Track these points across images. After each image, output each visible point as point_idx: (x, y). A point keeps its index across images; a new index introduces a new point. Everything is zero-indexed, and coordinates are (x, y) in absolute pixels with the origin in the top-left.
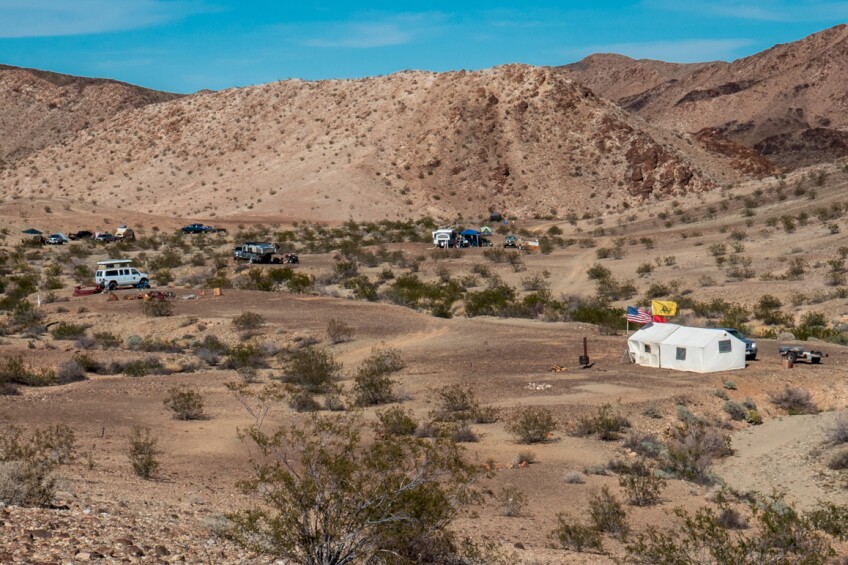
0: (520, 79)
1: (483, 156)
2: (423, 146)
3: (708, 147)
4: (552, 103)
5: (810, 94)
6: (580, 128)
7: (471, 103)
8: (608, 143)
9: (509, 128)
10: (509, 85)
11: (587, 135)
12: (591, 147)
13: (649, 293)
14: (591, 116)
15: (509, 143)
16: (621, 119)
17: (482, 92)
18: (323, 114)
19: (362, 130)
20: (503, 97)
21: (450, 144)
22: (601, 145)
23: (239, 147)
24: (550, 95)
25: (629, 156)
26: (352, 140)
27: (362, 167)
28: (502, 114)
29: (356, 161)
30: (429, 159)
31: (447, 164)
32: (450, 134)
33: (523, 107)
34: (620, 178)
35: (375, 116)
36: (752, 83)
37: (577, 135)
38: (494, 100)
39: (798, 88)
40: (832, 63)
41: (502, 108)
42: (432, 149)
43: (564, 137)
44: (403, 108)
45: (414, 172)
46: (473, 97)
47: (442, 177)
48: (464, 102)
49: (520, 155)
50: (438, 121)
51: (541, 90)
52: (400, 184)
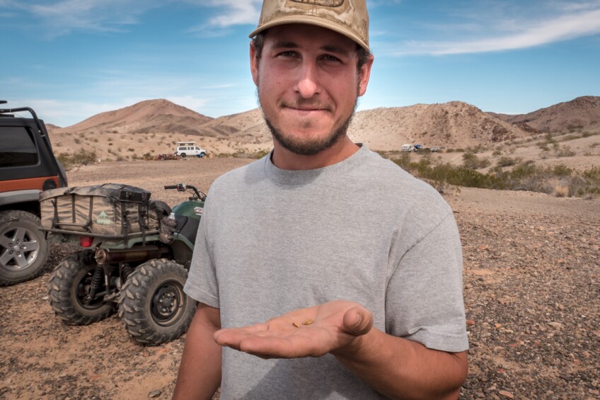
0: (456, 106)
1: (442, 130)
2: (422, 127)
3: (522, 129)
4: (467, 114)
5: (551, 123)
6: (476, 122)
7: (439, 114)
8: (486, 127)
9: (452, 122)
10: (452, 108)
11: (479, 124)
12: (480, 128)
13: (500, 163)
14: (481, 118)
15: (451, 127)
16: (491, 119)
17: (443, 110)
18: (390, 117)
19: (402, 122)
20: (450, 112)
21: (431, 127)
22: (483, 128)
23: (362, 128)
24: (467, 111)
25: (493, 131)
26: (398, 125)
27: (400, 134)
28: (449, 117)
29: (398, 132)
30: (423, 131)
31: (429, 133)
32: (431, 123)
33: (457, 115)
34: (490, 139)
35: (407, 118)
36: (533, 119)
37: (475, 124)
38: (447, 113)
39: (548, 121)
40: (559, 114)
41: (449, 115)
42: (425, 129)
43: (470, 125)
44: (416, 115)
45: (418, 136)
46: (440, 111)
47: (427, 137)
48: (437, 114)
49: (455, 130)
50: (427, 120)
51: (463, 109)
52: (412, 140)
